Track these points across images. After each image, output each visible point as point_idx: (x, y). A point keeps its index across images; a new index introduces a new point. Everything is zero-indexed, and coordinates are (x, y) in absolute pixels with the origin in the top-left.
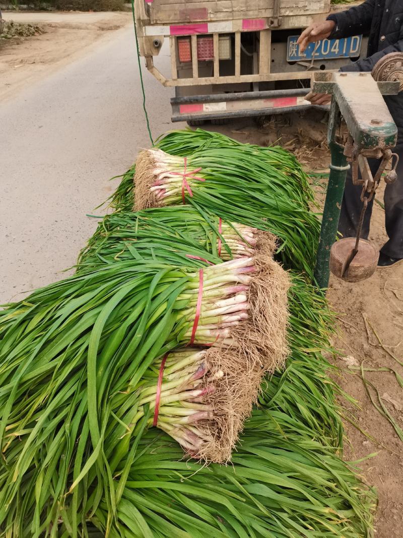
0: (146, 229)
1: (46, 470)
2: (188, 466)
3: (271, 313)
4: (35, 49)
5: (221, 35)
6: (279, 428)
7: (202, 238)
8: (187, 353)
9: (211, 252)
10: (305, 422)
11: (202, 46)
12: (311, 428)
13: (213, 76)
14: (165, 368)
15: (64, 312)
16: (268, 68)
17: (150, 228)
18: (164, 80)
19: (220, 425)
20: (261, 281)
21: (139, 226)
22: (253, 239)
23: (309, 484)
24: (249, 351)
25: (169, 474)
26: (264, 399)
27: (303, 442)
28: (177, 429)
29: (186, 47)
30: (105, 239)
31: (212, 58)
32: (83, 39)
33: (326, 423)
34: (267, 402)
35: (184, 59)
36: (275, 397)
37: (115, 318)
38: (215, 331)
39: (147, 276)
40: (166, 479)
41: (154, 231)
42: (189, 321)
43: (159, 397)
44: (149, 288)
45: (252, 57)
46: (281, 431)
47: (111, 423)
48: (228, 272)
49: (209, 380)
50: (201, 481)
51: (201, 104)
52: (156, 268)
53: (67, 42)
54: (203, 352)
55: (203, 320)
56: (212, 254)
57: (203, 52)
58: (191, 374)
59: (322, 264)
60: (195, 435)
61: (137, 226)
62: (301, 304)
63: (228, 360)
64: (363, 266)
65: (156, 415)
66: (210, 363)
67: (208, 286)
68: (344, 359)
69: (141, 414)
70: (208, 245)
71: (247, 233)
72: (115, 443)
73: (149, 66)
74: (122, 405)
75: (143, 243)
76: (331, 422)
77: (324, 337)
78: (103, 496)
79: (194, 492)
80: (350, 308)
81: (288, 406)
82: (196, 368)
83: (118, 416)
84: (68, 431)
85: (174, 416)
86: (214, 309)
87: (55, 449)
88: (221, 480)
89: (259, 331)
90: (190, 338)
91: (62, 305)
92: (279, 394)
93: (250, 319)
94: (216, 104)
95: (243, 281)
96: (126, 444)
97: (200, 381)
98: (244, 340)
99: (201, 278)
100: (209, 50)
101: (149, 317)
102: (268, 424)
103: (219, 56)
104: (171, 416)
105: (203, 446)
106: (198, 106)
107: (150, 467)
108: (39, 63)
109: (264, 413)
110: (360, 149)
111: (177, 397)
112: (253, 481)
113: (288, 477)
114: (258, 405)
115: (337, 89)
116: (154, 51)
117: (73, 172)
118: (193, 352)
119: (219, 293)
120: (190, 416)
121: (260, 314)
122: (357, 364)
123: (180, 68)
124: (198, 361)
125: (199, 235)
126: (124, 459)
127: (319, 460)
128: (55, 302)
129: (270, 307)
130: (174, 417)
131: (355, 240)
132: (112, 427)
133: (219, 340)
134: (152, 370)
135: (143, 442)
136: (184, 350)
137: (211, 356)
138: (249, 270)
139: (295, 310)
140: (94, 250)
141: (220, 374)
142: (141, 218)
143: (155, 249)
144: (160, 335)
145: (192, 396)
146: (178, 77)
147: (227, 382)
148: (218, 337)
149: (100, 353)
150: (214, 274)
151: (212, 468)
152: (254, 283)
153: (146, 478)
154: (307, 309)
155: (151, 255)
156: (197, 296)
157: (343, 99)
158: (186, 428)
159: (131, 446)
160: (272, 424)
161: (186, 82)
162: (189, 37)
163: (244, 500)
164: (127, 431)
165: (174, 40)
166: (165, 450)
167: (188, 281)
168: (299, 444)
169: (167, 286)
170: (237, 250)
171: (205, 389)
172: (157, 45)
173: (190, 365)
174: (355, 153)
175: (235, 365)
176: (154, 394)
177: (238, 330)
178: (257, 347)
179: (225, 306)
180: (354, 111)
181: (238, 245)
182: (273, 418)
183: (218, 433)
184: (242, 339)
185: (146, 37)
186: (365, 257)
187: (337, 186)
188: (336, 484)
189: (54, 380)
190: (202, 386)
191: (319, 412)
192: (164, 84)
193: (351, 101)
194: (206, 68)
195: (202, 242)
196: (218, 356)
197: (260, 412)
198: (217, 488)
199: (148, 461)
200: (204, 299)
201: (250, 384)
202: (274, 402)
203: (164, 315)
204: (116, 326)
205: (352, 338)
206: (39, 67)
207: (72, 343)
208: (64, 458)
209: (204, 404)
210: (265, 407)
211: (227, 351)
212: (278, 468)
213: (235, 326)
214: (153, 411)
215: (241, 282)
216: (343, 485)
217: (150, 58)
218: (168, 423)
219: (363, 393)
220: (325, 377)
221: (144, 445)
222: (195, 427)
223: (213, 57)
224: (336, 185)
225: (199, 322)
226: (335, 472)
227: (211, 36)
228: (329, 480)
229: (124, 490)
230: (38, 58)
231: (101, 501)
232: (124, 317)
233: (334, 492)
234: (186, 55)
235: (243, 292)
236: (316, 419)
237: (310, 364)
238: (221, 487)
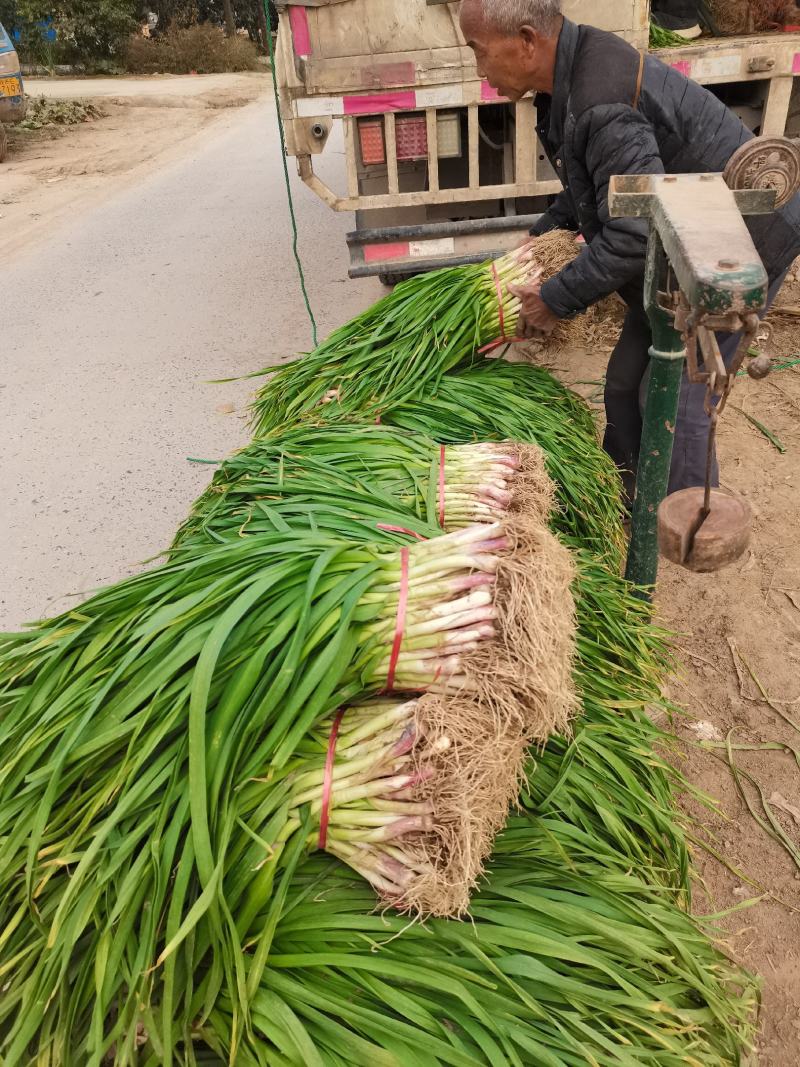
0: (299, 478)
1: (114, 929)
2: (386, 923)
3: (538, 624)
4: (87, 147)
5: (441, 112)
6: (561, 851)
7: (407, 492)
8: (381, 708)
9: (425, 519)
10: (614, 843)
11: (405, 133)
12: (626, 854)
13: (427, 188)
14: (339, 735)
15: (146, 631)
16: (533, 172)
17: (306, 474)
18: (333, 197)
19: (445, 841)
20: (518, 565)
21: (285, 469)
22: (506, 492)
23: (622, 957)
24: (498, 697)
25: (350, 939)
26: (531, 797)
27: (609, 878)
28: (364, 853)
29: (374, 135)
30: (222, 499)
31: (425, 156)
32: (177, 125)
33: (655, 845)
34: (537, 803)
35: (371, 158)
36: (554, 793)
37: (243, 638)
38: (433, 661)
39: (301, 560)
40: (344, 949)
41: (316, 480)
42: (383, 644)
43: (329, 792)
44: (305, 582)
45: (502, 152)
46: (566, 857)
47: (238, 839)
48: (455, 550)
49: (423, 755)
50: (412, 952)
51: (405, 243)
52: (318, 546)
53: (147, 132)
54: (411, 703)
55: (409, 642)
56: (427, 522)
57: (407, 145)
58: (390, 746)
59: (643, 539)
60: (399, 864)
61: (281, 471)
62: (602, 615)
63: (458, 716)
64: (720, 538)
65: (324, 827)
66: (425, 723)
67: (419, 576)
68: (693, 727)
69: (294, 824)
70: (418, 505)
71: (493, 480)
72: (246, 879)
73: (305, 173)
74: (258, 806)
75: (293, 505)
76: (665, 842)
77: (649, 678)
78: (224, 984)
79: (400, 972)
80: (703, 628)
81: (579, 811)
82: (398, 735)
83: (250, 828)
84: (156, 855)
85: (359, 827)
86: (430, 620)
87: (131, 889)
88: (451, 950)
89: (516, 659)
90: (386, 678)
91: (143, 618)
92: (560, 786)
93: (498, 638)
94: (434, 241)
95: (483, 565)
96: (267, 880)
97: (406, 758)
98: (489, 676)
99: (405, 563)
100: (419, 141)
101: (308, 636)
102: (539, 843)
103: (438, 152)
104: (352, 827)
105: (414, 882)
106: (400, 245)
107: (313, 926)
108: (93, 172)
109: (532, 824)
110: (700, 314)
111: (362, 791)
112: (511, 951)
113: (580, 943)
114: (520, 807)
115: (658, 205)
116: (314, 145)
117: (160, 378)
118: (391, 706)
119: (439, 591)
120: (389, 826)
121: (516, 627)
122: (718, 737)
123: (365, 176)
124: (401, 721)
125: (401, 486)
126: (264, 911)
127: (639, 912)
128: (131, 612)
129: (535, 613)
130: (358, 829)
131: (702, 491)
132: (239, 848)
133: (440, 679)
134: (314, 740)
135: (300, 880)
136: (376, 701)
137: (426, 710)
138: (495, 544)
139: (591, 626)
140: (200, 520)
141: (444, 743)
142: (288, 455)
143: (317, 514)
144: (327, 671)
145: (391, 787)
146: (361, 193)
147: (458, 758)
148: (438, 673)
149: (213, 708)
150: (430, 554)
151: (433, 926)
152: (504, 569)
153: (305, 948)
154: (613, 624)
155: (308, 526)
156: (397, 596)
157: (668, 224)
158: (380, 850)
159: (276, 887)
160: (548, 845)
161: (374, 202)
162: (381, 117)
163: (495, 986)
164: (269, 854)
165: (351, 123)
166: (340, 894)
167: (379, 569)
168: (601, 883)
169: (341, 578)
170: (475, 514)
171: (416, 773)
172: (320, 134)
173: (387, 728)
174: (691, 324)
175: (473, 727)
176: (317, 786)
177: (476, 658)
178: (513, 691)
179: (450, 613)
180: (686, 246)
181: (476, 504)
182: (549, 832)
183: (442, 856)
184: (483, 675)
185: (298, 118)
186: (724, 520)
187: (665, 389)
188: (673, 958)
189: (131, 757)
190: (410, 768)
191: (641, 823)
192: (334, 207)
193: (682, 228)
194: (413, 174)
195: (407, 501)
196: (440, 710)
197: (523, 821)
198: (441, 964)
199: (310, 916)
200: (410, 601)
201: (502, 761)
202: (551, 803)
203: (335, 632)
204: (245, 654)
205: (708, 686)
206: (95, 180)
207: (162, 688)
208: (150, 908)
209: (414, 802)
210: (536, 812)
211: (454, 701)
212: (560, 926)
213: (469, 652)
214: (318, 819)
215: (479, 567)
216: (687, 959)
217: (306, 159)
218: (346, 842)
219: (731, 793)
220: (650, 754)
221: (302, 885)
222: (397, 847)
223: (426, 153)
224: (663, 386)
225: (403, 646)
226: (672, 936)
227: (422, 113)
228: (660, 950)
229: (265, 971)
230: (92, 164)
231: (220, 995)
232: (261, 637)
233: (670, 975)
234: (375, 151)
235: (484, 587)
236: (636, 836)
237: (619, 730)
238: (449, 962)
